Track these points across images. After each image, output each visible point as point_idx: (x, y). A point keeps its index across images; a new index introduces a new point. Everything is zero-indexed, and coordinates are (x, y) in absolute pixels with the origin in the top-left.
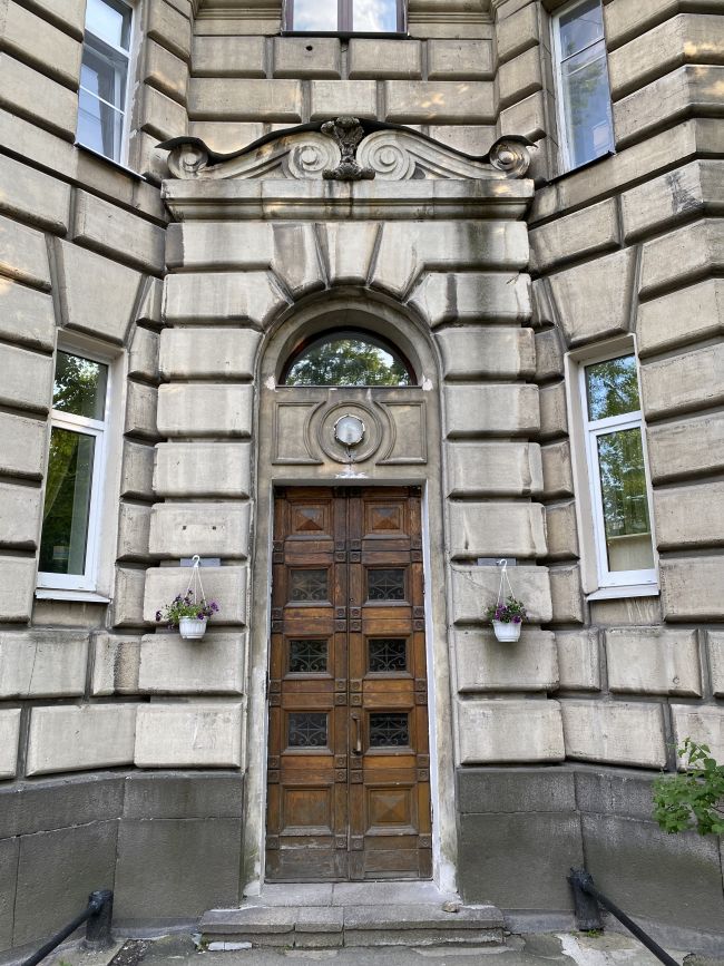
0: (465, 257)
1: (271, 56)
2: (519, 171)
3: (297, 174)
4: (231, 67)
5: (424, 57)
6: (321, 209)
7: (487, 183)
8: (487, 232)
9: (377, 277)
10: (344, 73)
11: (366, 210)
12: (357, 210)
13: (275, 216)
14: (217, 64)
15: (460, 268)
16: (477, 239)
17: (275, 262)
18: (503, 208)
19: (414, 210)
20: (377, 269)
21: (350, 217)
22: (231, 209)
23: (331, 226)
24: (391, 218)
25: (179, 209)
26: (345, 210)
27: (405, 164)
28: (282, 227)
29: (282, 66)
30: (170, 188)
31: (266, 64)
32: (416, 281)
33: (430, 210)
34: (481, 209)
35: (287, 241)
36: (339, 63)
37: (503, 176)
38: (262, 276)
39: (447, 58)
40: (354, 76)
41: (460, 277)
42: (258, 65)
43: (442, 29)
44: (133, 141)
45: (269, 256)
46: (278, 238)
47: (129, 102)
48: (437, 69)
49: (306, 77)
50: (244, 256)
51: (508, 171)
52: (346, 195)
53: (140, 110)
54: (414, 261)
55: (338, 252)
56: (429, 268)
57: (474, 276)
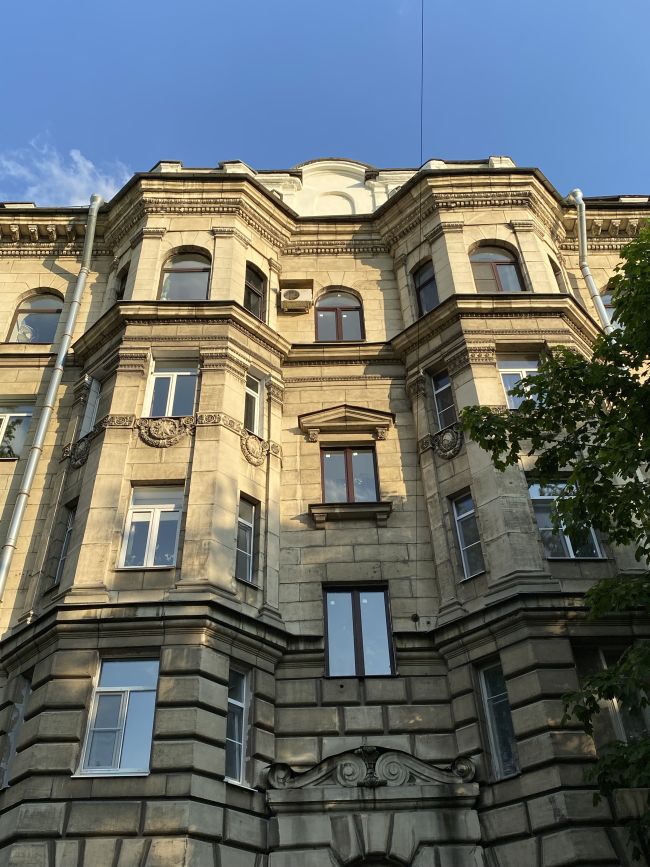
0: (444, 836)
1: (320, 692)
2: (470, 777)
3: (342, 782)
4: (297, 701)
5: (408, 690)
6: (357, 806)
7: (452, 785)
8: (455, 818)
9: (393, 851)
10: (362, 702)
11: (383, 805)
12: (378, 805)
13: (330, 810)
14: (289, 699)
15: (441, 843)
16: (449, 823)
17: (332, 842)
18: (463, 802)
19: (411, 804)
20: (393, 846)
21: (375, 810)
22: (306, 807)
23: (363, 816)
24: (399, 809)
25: (275, 808)
26: (371, 805)
27: (403, 774)
28: (336, 818)
29: (327, 699)
30: (271, 796)
31: (317, 699)
32: (416, 852)
33: (420, 804)
34: (450, 803)
35: (339, 827)
36: (359, 695)
37: (460, 781)
38: (324, 853)
39: (422, 689)
40: (369, 704)
41: (441, 849)
42: (313, 699)
43: (417, 670)
44: (247, 763)
45: (329, 838)
46: (334, 826)
47: (244, 737)
48: (417, 696)
49: (341, 705)
50: (315, 839)
51: (463, 777)
52: (371, 797)
53: (251, 743)
54: (414, 839)
55: (369, 835)
56: (423, 843)
57: (449, 848)
